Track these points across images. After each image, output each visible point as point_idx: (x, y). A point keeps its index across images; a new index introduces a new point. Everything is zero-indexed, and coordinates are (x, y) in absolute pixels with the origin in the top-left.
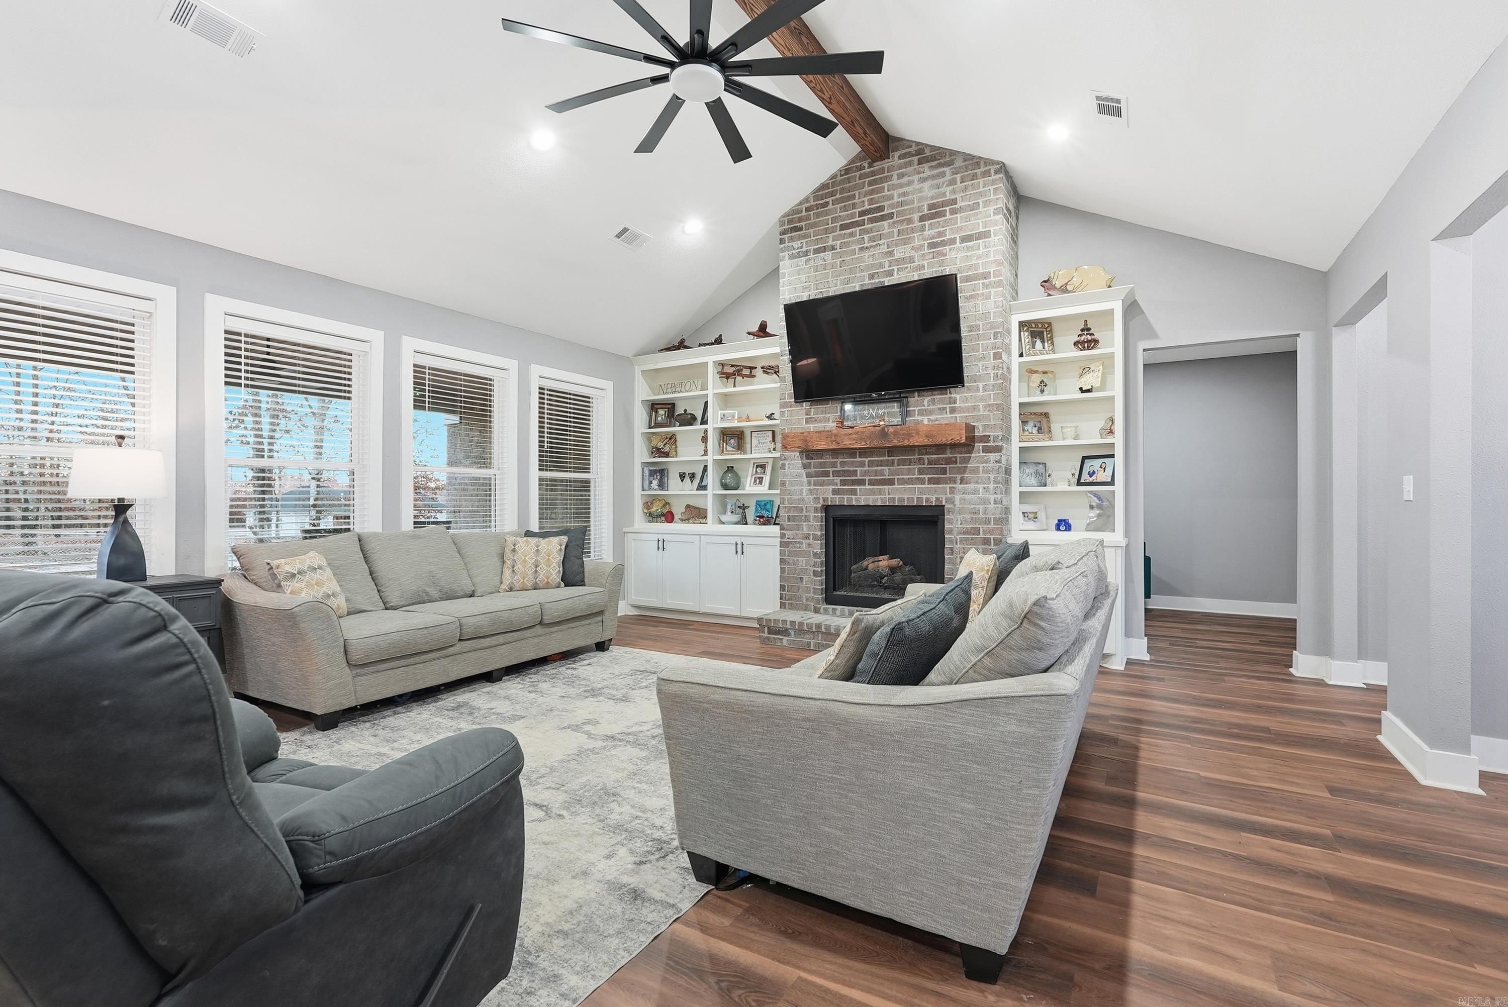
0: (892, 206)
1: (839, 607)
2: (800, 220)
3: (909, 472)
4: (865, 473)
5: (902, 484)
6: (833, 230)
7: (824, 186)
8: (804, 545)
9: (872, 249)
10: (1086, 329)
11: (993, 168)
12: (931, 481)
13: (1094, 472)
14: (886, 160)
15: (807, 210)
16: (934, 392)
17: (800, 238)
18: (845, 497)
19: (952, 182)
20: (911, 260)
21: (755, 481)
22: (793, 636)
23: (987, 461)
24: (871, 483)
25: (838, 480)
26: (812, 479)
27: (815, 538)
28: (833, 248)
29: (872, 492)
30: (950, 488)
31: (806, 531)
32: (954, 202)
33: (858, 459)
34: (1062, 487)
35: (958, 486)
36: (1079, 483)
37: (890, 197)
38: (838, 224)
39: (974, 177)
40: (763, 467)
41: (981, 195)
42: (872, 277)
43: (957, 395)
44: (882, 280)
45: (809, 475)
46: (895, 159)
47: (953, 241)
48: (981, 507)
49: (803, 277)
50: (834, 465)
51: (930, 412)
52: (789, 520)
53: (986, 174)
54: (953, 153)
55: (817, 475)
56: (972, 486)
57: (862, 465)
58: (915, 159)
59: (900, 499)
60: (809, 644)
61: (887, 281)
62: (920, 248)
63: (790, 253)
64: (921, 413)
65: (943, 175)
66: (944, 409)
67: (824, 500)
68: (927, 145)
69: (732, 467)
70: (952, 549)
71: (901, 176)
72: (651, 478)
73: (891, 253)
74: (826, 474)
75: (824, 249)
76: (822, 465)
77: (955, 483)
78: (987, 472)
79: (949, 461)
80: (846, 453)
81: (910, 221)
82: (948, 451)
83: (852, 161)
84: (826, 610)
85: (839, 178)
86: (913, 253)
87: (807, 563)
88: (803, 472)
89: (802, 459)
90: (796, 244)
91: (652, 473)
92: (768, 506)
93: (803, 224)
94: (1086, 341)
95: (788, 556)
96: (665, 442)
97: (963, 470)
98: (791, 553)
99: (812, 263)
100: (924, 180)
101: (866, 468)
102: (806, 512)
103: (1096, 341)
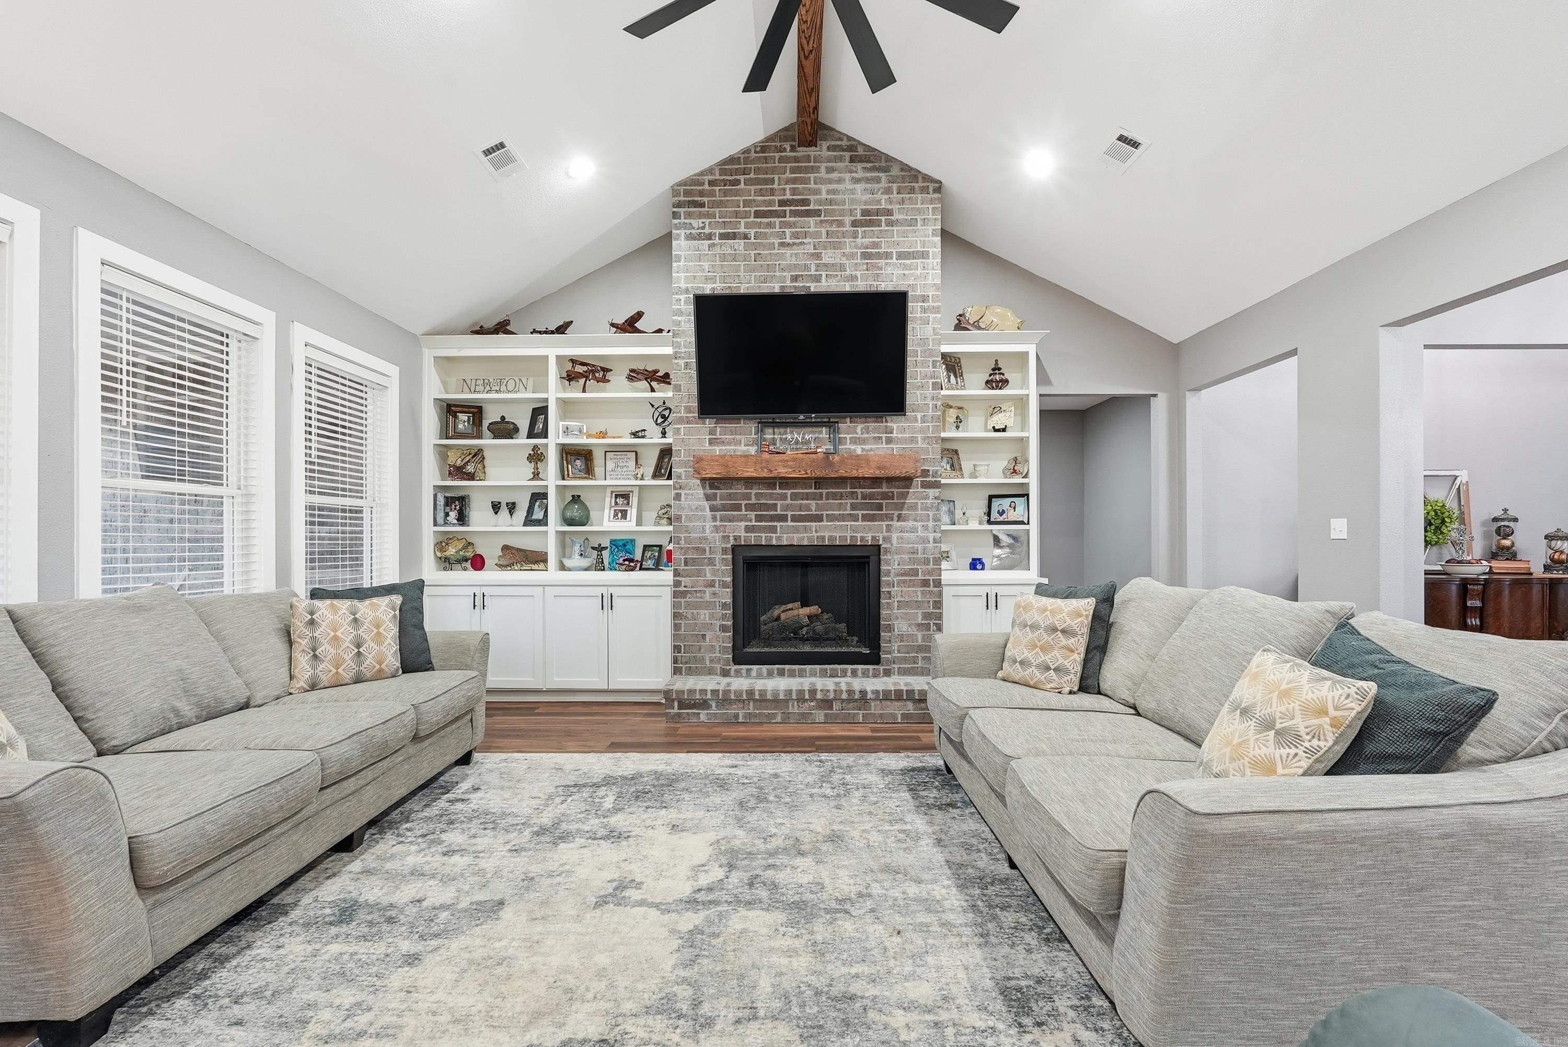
0: (820, 202)
1: (755, 667)
2: (701, 194)
3: (840, 506)
4: (787, 508)
5: (831, 521)
6: (746, 215)
7: (732, 160)
8: (707, 594)
9: (795, 247)
10: (996, 369)
11: (932, 186)
12: (865, 518)
13: (1003, 512)
14: (813, 148)
15: (711, 183)
16: (869, 420)
17: (701, 216)
18: (763, 535)
19: (888, 191)
20: (842, 268)
21: (616, 515)
22: (714, 708)
23: (927, 497)
24: (795, 519)
25: (752, 515)
26: (718, 514)
27: (724, 585)
28: (746, 237)
29: (796, 530)
30: (887, 526)
31: (709, 577)
32: (889, 212)
33: (778, 491)
34: (974, 525)
35: (895, 524)
36: (989, 522)
37: (817, 192)
38: (753, 210)
39: (912, 190)
40: (626, 496)
41: (919, 211)
42: (795, 279)
43: (895, 424)
44: (808, 285)
45: (713, 509)
46: (822, 150)
47: (888, 255)
48: (920, 547)
49: (706, 265)
50: (747, 497)
51: (863, 441)
52: (686, 564)
53: (924, 190)
54: (889, 159)
55: (724, 508)
56: (910, 524)
57: (784, 497)
58: (847, 155)
59: (830, 538)
60: (736, 716)
61: (814, 288)
62: (852, 256)
63: (688, 232)
64: (854, 441)
65: (878, 180)
66: (880, 438)
67: (735, 539)
68: (860, 143)
69: (579, 496)
70: (889, 592)
71: (830, 170)
72: (448, 509)
73: (818, 256)
74: (737, 508)
75: (734, 236)
76: (730, 497)
77: (892, 520)
78: (926, 509)
79: (885, 496)
80: (764, 483)
81: (840, 224)
82: (884, 485)
83: (770, 139)
84: (737, 671)
85: (753, 155)
86: (844, 261)
87: (712, 616)
88: (706, 505)
89: (704, 488)
90: (696, 223)
91: (449, 502)
92: (629, 547)
93: (705, 199)
94: (996, 380)
95: (685, 608)
96: (467, 459)
97: (901, 507)
98: (688, 605)
99: (717, 250)
100: (857, 181)
101: (789, 501)
102: (710, 554)
103: (1006, 382)
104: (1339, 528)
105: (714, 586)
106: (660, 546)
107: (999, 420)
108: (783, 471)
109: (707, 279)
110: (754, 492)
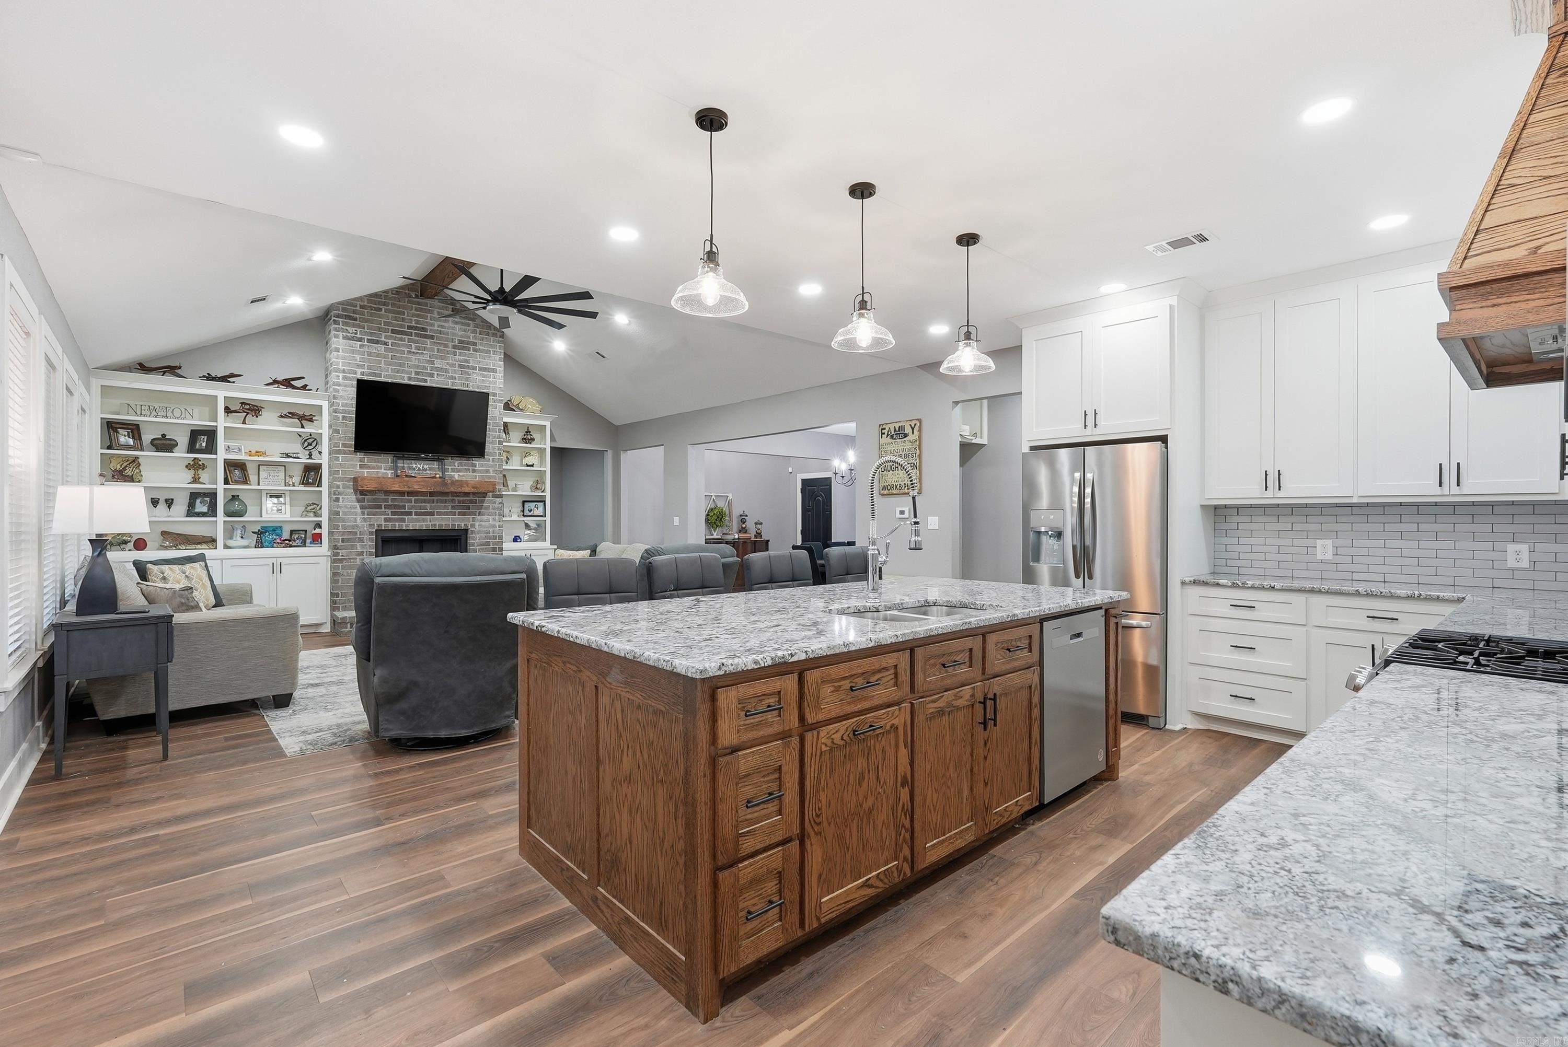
0: (433, 331)
2: (354, 312)
3: (445, 507)
4: (412, 507)
5: (440, 515)
6: (386, 331)
7: (375, 295)
9: (418, 355)
10: (528, 432)
11: (499, 334)
12: (460, 514)
13: (531, 510)
14: (430, 300)
15: (361, 307)
16: (463, 459)
17: (354, 326)
18: (397, 524)
19: (474, 332)
20: (446, 371)
21: (272, 510)
23: (495, 503)
24: (416, 514)
25: (389, 511)
26: (366, 511)
27: (370, 554)
28: (385, 344)
29: (418, 521)
30: (472, 518)
31: (359, 549)
32: (475, 344)
33: (409, 498)
34: (515, 517)
35: (477, 517)
36: (524, 516)
37: (432, 325)
38: (390, 328)
39: (488, 334)
40: (279, 497)
41: (491, 346)
43: (478, 462)
45: (362, 507)
46: (435, 302)
47: (474, 368)
48: (491, 530)
49: (358, 357)
50: (386, 500)
51: (459, 471)
52: (343, 542)
53: (495, 335)
55: (370, 507)
56: (485, 517)
57: (410, 501)
58: (450, 307)
59: (439, 525)
62: (453, 365)
63: (344, 334)
64: (453, 470)
65: (469, 325)
66: (469, 470)
67: (378, 526)
69: (238, 496)
71: (440, 314)
73: (432, 362)
74: (379, 507)
75: (377, 342)
76: (374, 500)
77: (475, 515)
78: (495, 509)
79: (471, 502)
81: (446, 346)
82: (471, 496)
83: (402, 288)
85: (390, 295)
86: (448, 367)
88: (358, 505)
89: (356, 495)
90: (350, 330)
92: (278, 531)
93: (357, 316)
94: (528, 438)
95: (340, 569)
96: (125, 464)
97: (481, 507)
98: (344, 567)
99: (366, 349)
100: (457, 323)
101: (413, 504)
102: (360, 534)
103: (533, 440)
104: (676, 521)
105: (363, 555)
106: (306, 531)
107: (529, 460)
108: (416, 487)
109: (359, 366)
110: (390, 498)
